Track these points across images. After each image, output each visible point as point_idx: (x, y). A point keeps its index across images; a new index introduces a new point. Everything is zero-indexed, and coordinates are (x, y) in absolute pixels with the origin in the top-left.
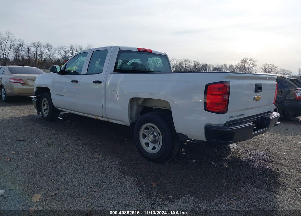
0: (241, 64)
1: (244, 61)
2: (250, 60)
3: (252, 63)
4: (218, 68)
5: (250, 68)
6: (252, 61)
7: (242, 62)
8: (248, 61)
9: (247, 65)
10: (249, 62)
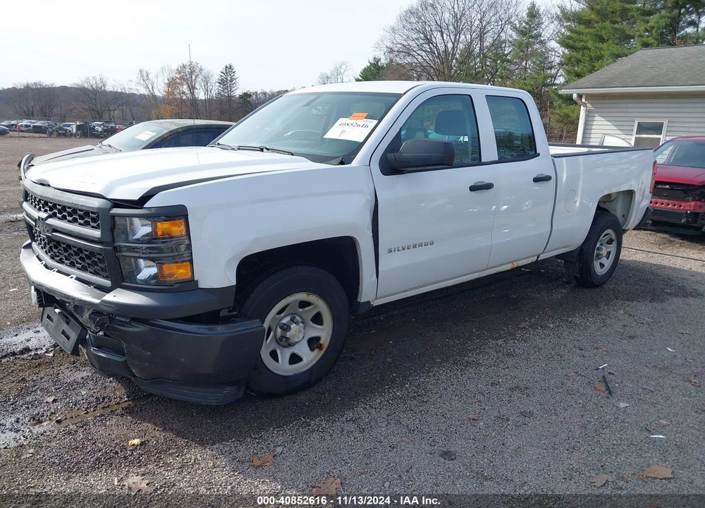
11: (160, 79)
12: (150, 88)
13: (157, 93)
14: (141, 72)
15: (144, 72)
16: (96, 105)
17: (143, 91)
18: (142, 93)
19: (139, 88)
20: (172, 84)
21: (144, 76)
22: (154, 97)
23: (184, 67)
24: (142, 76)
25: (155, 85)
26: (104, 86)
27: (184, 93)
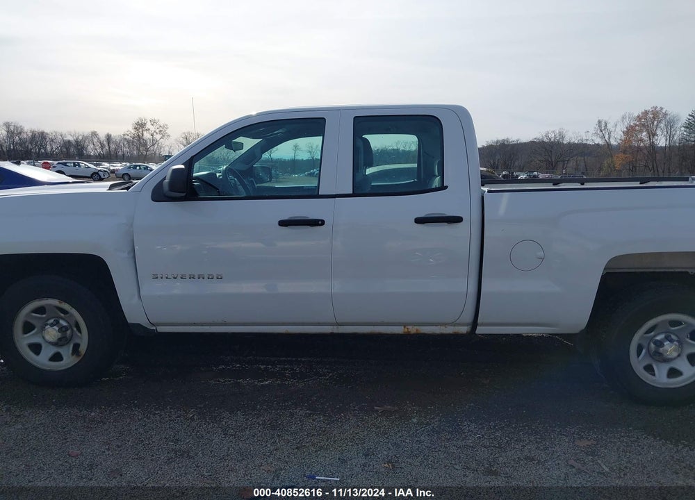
0: (133, 131)
1: (140, 125)
2: (153, 122)
3: (157, 131)
4: (77, 141)
5: (154, 142)
6: (158, 126)
7: (136, 128)
8: (149, 126)
9: (147, 135)
10: (152, 128)
11: (618, 129)
12: (607, 137)
13: (613, 142)
14: (600, 122)
15: (603, 123)
16: (551, 158)
17: (599, 141)
18: (597, 143)
19: (594, 138)
20: (630, 131)
21: (602, 126)
22: (608, 145)
23: (646, 113)
24: (600, 126)
25: (612, 134)
26: (563, 138)
27: (641, 140)
